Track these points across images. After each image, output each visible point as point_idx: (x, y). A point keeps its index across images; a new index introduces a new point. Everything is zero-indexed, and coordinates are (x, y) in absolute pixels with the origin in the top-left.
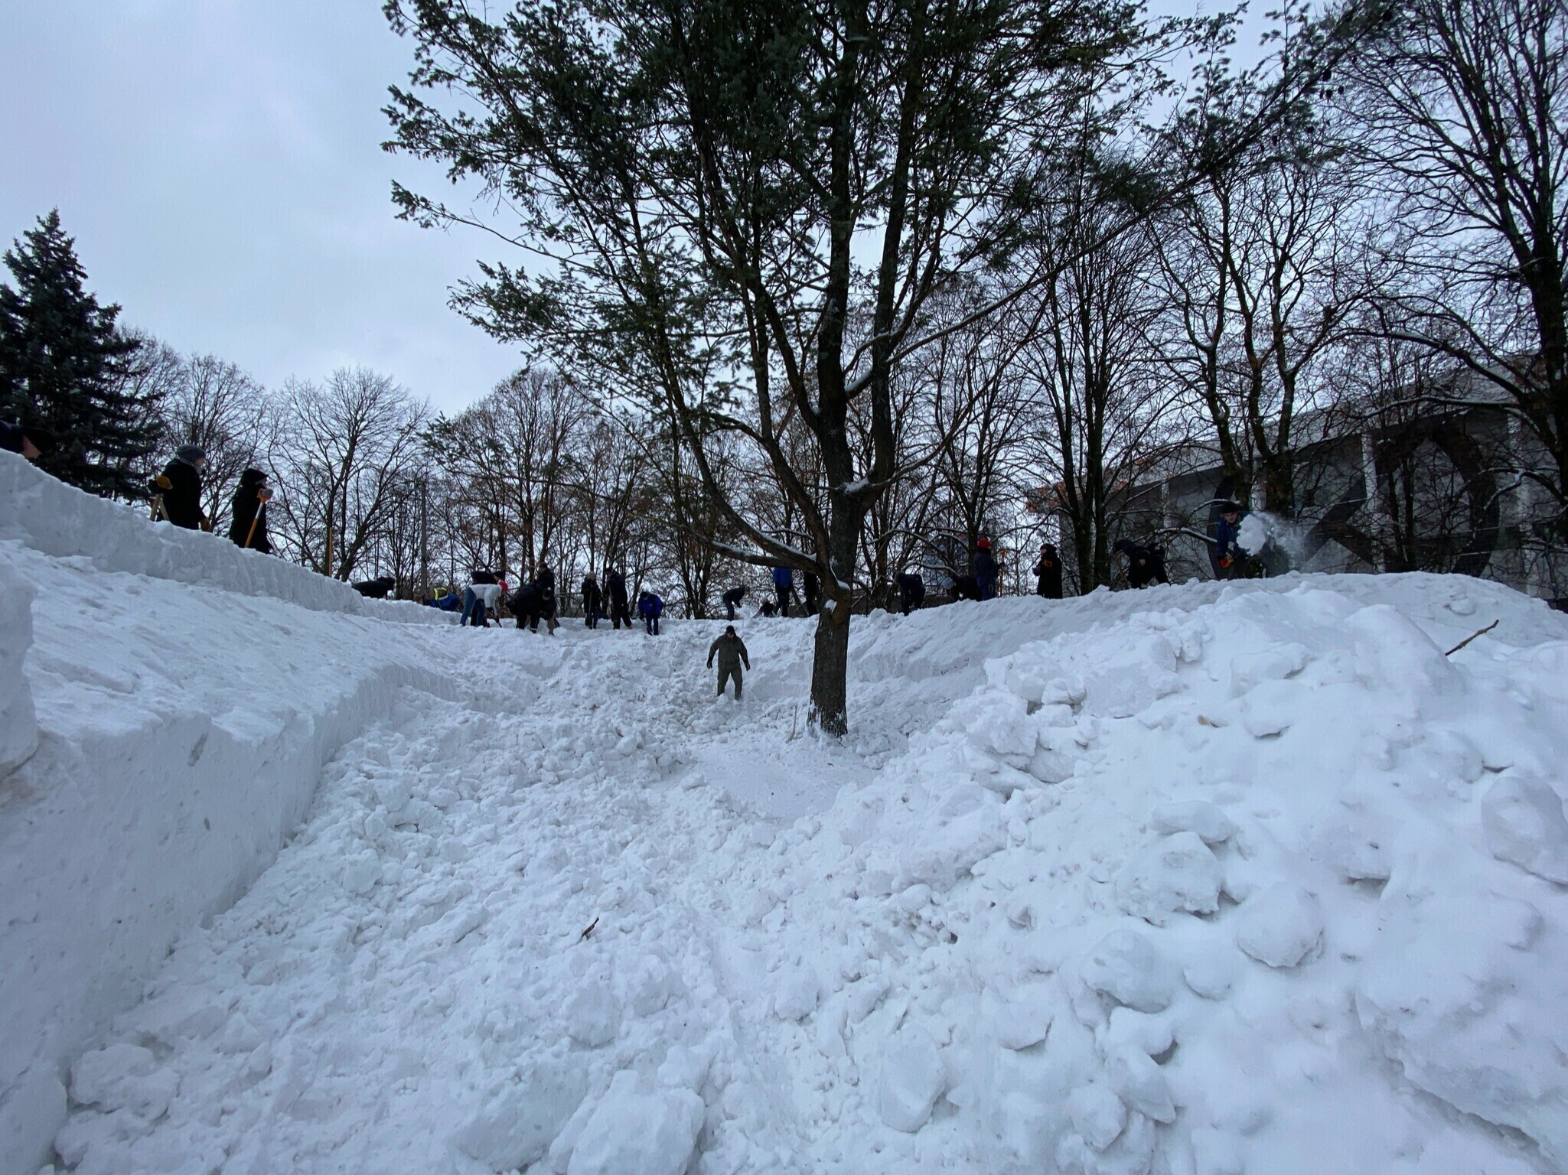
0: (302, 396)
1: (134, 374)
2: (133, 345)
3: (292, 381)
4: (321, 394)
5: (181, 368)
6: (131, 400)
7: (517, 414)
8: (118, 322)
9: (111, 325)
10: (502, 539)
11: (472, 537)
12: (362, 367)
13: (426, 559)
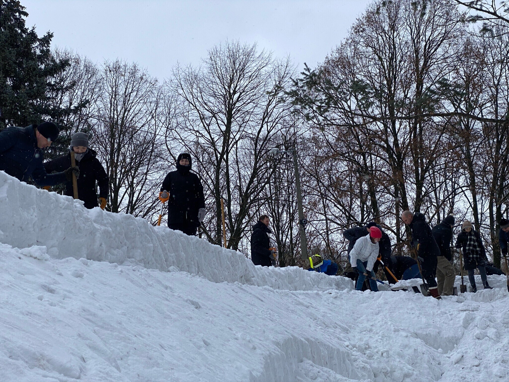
0: (186, 80)
1: (67, 89)
2: (65, 64)
3: (177, 69)
4: (200, 75)
5: (98, 76)
6: (67, 111)
7: (375, 52)
8: (53, 47)
9: (48, 51)
10: (372, 192)
11: (343, 193)
12: (230, 42)
13: (303, 223)
